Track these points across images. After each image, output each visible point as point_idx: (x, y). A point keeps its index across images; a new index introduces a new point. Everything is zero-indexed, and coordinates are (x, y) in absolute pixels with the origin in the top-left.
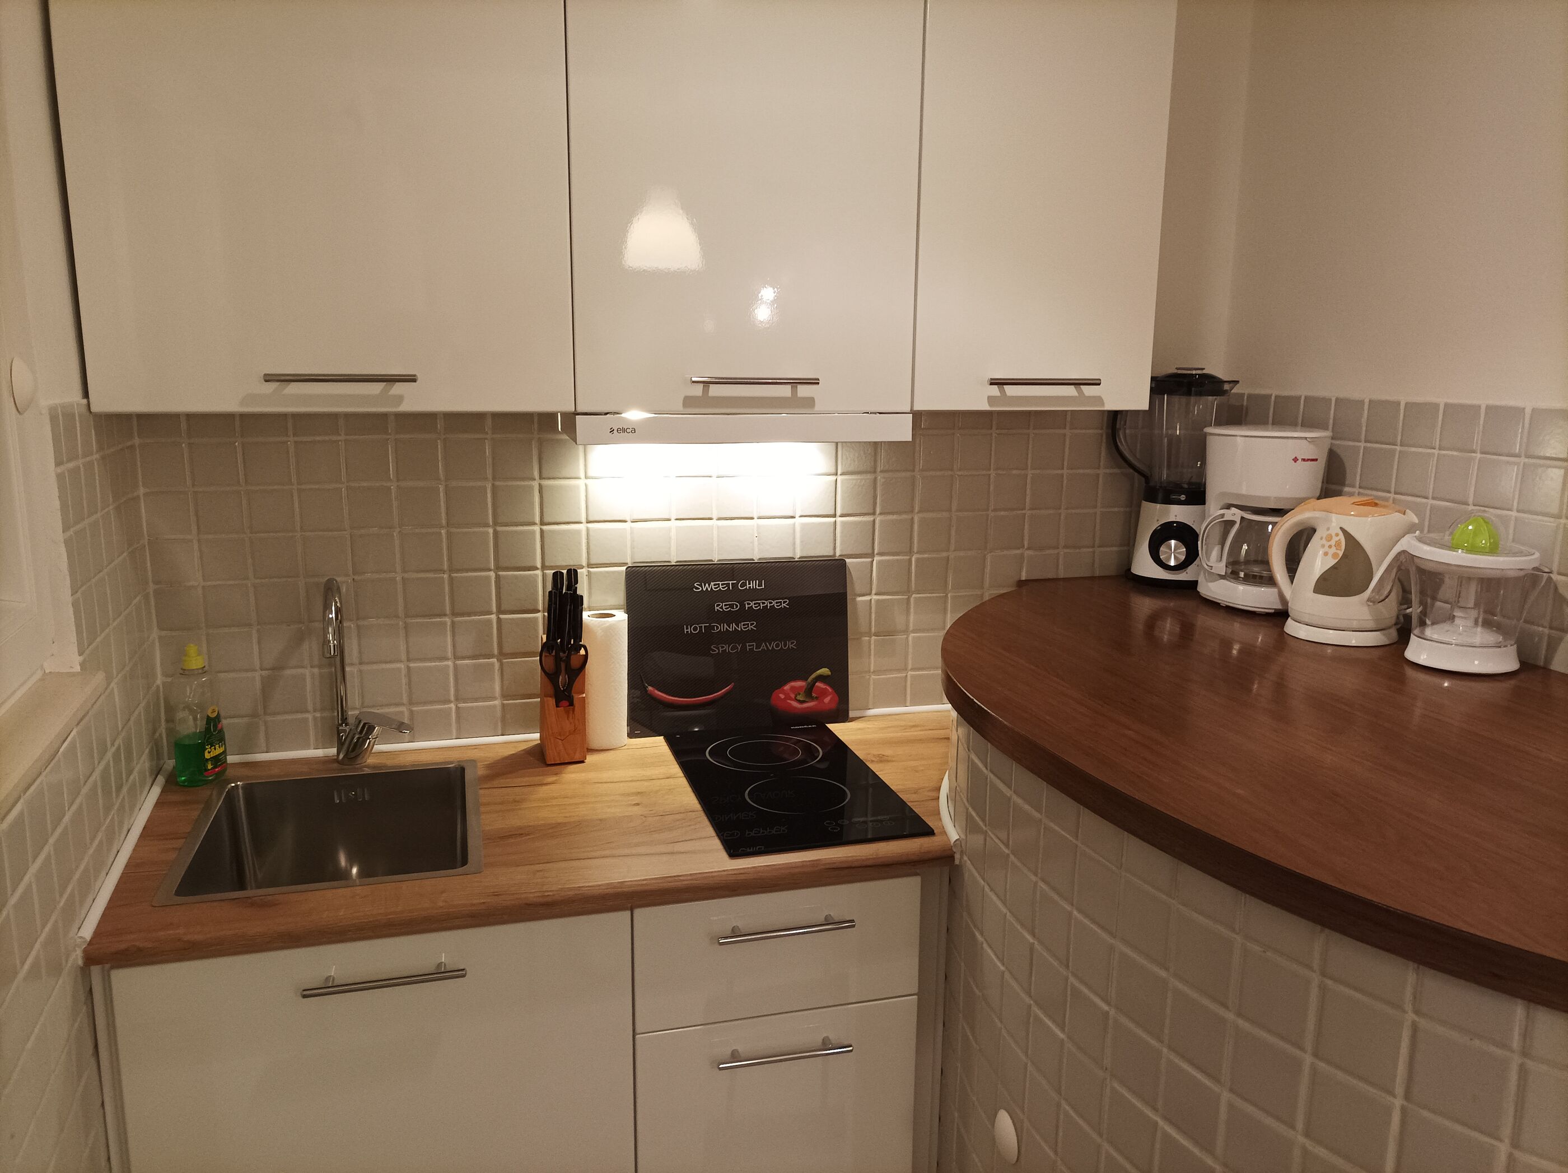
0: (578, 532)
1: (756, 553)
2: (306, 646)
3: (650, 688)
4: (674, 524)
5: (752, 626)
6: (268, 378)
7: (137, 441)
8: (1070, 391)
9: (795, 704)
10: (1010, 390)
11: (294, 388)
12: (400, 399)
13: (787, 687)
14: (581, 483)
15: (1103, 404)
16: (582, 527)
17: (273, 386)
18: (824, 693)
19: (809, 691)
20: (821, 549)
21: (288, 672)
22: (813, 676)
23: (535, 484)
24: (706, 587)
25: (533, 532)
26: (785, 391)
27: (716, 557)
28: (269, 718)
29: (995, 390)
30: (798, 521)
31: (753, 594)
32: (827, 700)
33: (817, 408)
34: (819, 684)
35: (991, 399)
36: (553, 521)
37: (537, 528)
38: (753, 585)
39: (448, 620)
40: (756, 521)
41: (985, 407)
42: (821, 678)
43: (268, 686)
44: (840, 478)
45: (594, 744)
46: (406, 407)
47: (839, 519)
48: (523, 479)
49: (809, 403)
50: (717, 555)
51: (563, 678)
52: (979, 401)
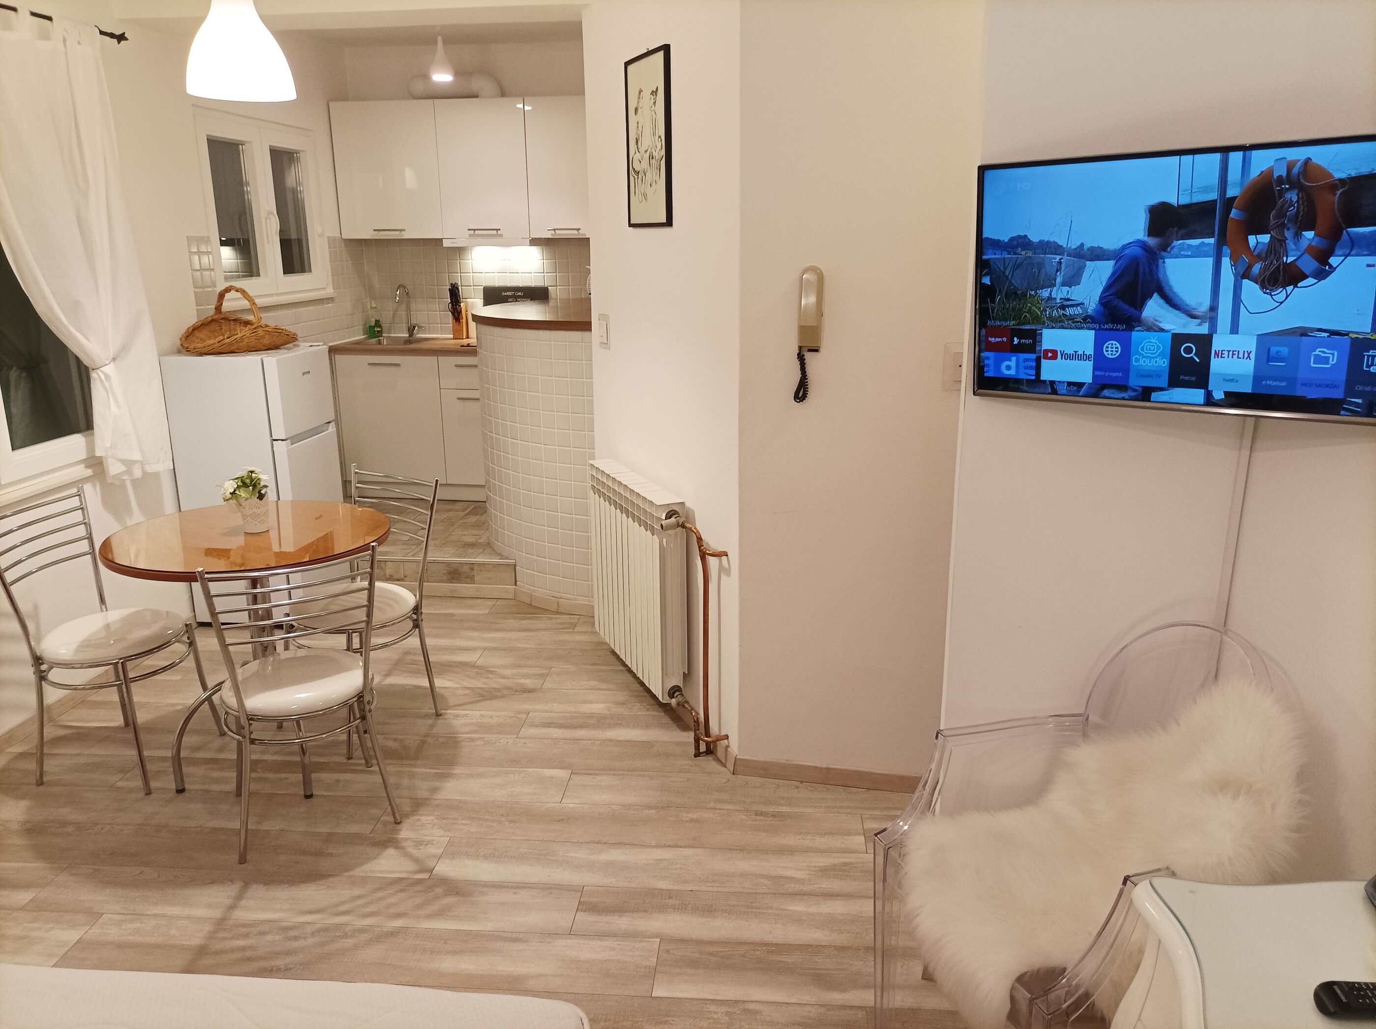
0: (470, 276)
1: (521, 284)
2: (403, 305)
4: (496, 274)
6: (375, 230)
7: (364, 249)
8: (576, 232)
11: (381, 233)
12: (403, 236)
14: (470, 261)
16: (471, 274)
17: (376, 232)
20: (540, 284)
21: (398, 312)
23: (458, 261)
24: (506, 294)
25: (458, 276)
26: (495, 232)
28: (395, 325)
29: (552, 232)
30: (533, 274)
31: (519, 296)
33: (504, 237)
35: (552, 235)
36: (463, 272)
37: (459, 274)
38: (519, 294)
39: (437, 300)
40: (520, 274)
41: (551, 237)
43: (394, 315)
44: (545, 261)
46: (405, 237)
47: (545, 274)
49: (501, 235)
50: (509, 284)
51: (456, 314)
52: (549, 235)
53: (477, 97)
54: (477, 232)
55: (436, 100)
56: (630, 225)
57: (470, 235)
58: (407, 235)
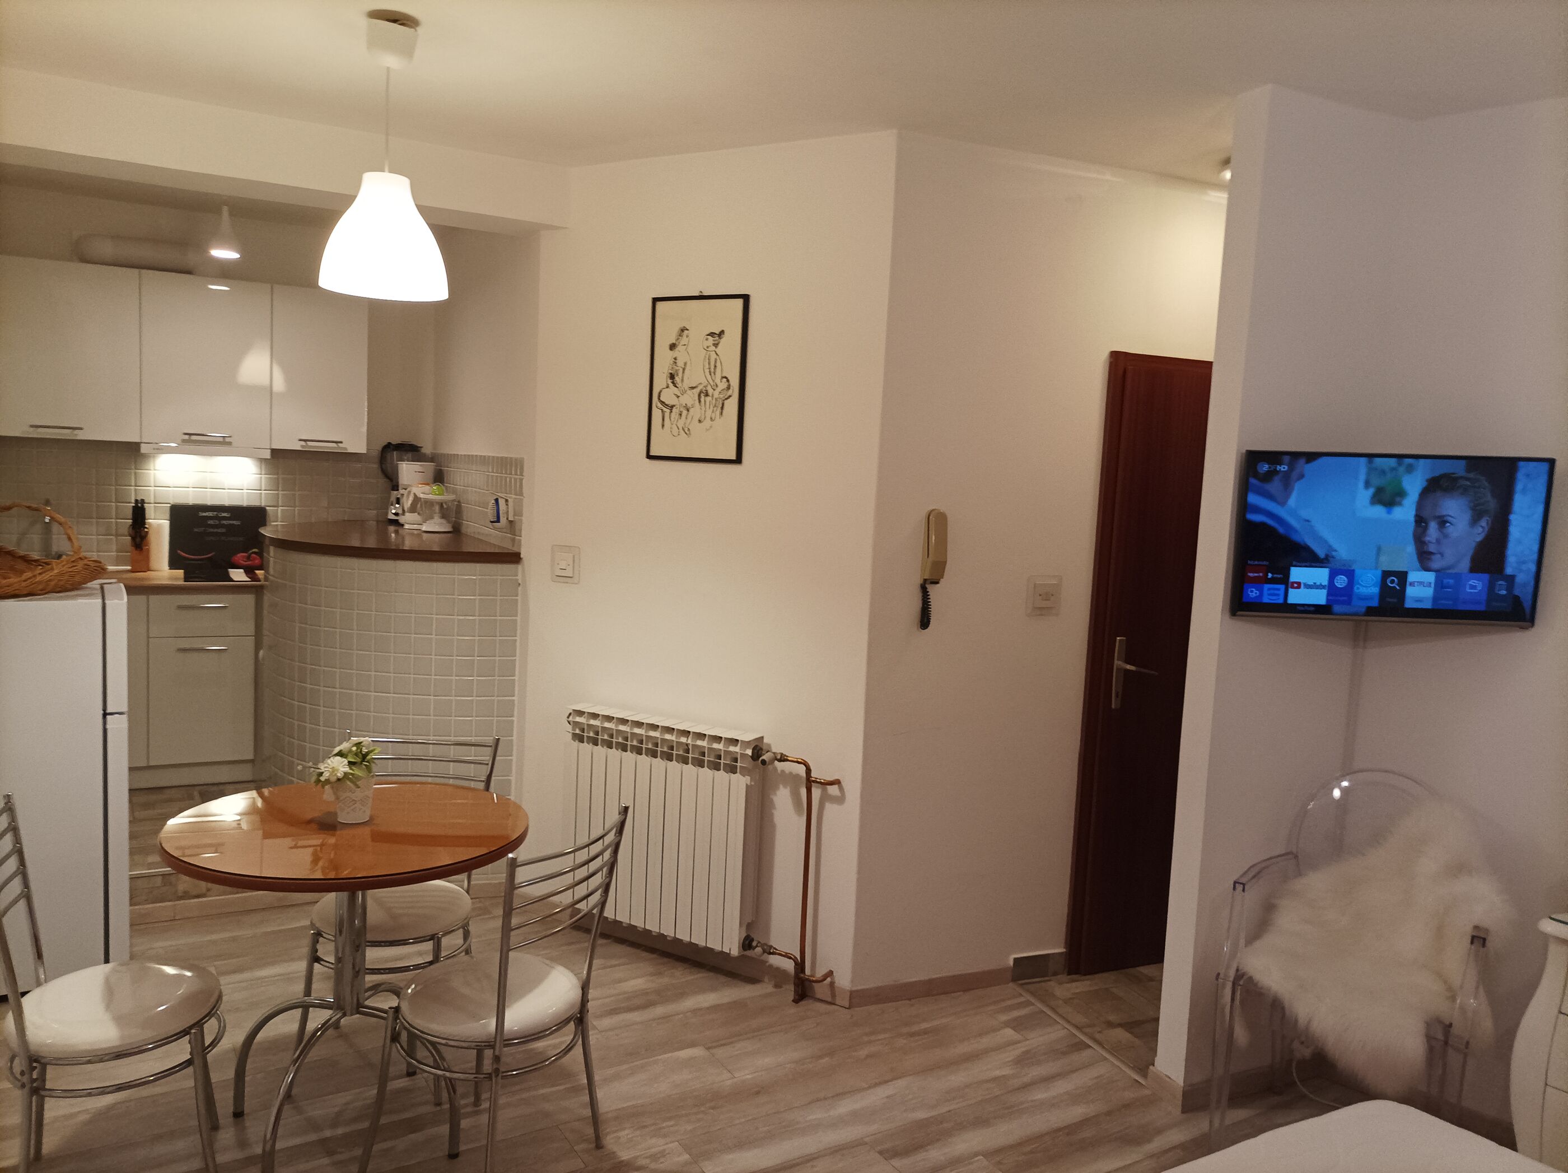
0: (150, 490)
1: (227, 502)
3: (179, 551)
4: (191, 489)
5: (223, 530)
6: (32, 426)
8: (332, 445)
9: (242, 562)
10: (310, 443)
11: (40, 430)
12: (77, 435)
13: (238, 555)
14: (152, 472)
15: (347, 450)
16: (153, 488)
17: (32, 429)
18: (255, 559)
19: (248, 558)
20: (255, 503)
22: (251, 551)
23: (133, 471)
24: (204, 514)
26: (219, 439)
27: (209, 503)
29: (303, 443)
30: (245, 492)
31: (225, 518)
32: (257, 561)
34: (253, 555)
35: (302, 446)
36: (139, 485)
38: (225, 515)
39: (94, 520)
40: (226, 490)
41: (300, 449)
42: (255, 553)
44: (263, 476)
45: (152, 568)
46: (79, 438)
47: (263, 492)
48: (128, 469)
49: (230, 443)
50: (209, 502)
51: (138, 540)
52: (297, 446)
53: (189, 272)
54: (194, 438)
55: (144, 271)
56: (649, 457)
57: (184, 441)
58: (81, 436)
